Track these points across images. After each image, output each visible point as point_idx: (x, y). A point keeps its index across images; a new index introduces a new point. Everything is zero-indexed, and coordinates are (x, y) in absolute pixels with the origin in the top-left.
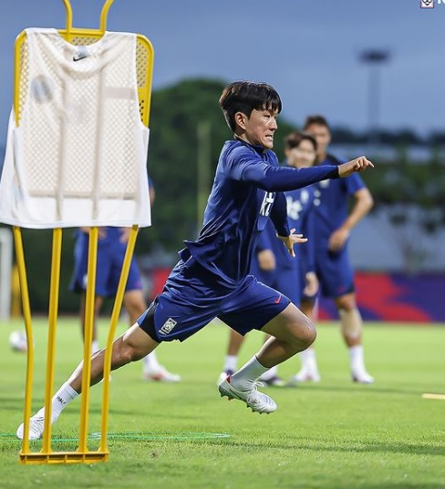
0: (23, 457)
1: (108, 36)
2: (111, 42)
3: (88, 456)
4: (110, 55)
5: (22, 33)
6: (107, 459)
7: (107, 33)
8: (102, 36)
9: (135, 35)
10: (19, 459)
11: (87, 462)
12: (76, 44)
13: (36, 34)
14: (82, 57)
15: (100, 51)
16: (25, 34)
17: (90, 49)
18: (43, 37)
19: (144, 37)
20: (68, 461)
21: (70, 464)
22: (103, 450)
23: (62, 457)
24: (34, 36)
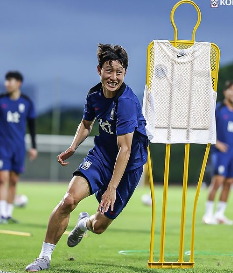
0: (149, 264)
1: (196, 44)
2: (197, 48)
3: (184, 264)
4: (197, 54)
5: (152, 42)
6: (194, 266)
7: (195, 42)
8: (193, 44)
9: (210, 43)
10: (147, 265)
11: (183, 267)
12: (179, 48)
13: (158, 43)
14: (182, 55)
15: (191, 52)
16: (153, 43)
17: (186, 51)
18: (162, 44)
19: (215, 44)
20: (173, 267)
21: (174, 268)
22: (191, 261)
23: (170, 264)
24: (157, 44)
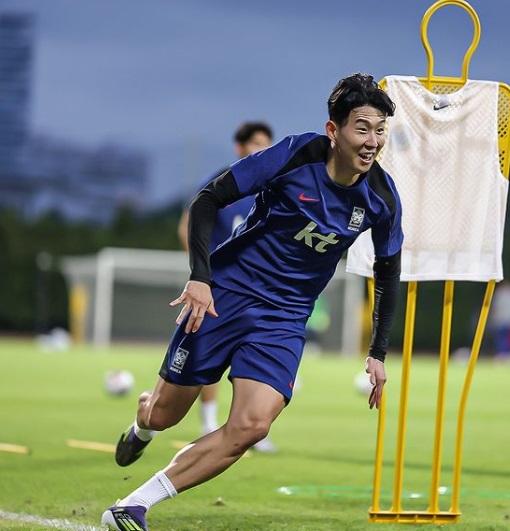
0: (372, 515)
1: (470, 84)
2: (472, 91)
3: (440, 517)
4: (471, 105)
5: (383, 81)
6: (459, 521)
7: (469, 81)
8: (464, 84)
9: (497, 84)
10: (368, 516)
11: (439, 522)
12: (437, 93)
13: (396, 81)
14: (443, 106)
15: (461, 101)
16: (386, 82)
17: (451, 97)
18: (403, 85)
19: (506, 85)
20: (419, 521)
21: (421, 525)
22: (454, 510)
23: (411, 516)
24: (394, 84)
